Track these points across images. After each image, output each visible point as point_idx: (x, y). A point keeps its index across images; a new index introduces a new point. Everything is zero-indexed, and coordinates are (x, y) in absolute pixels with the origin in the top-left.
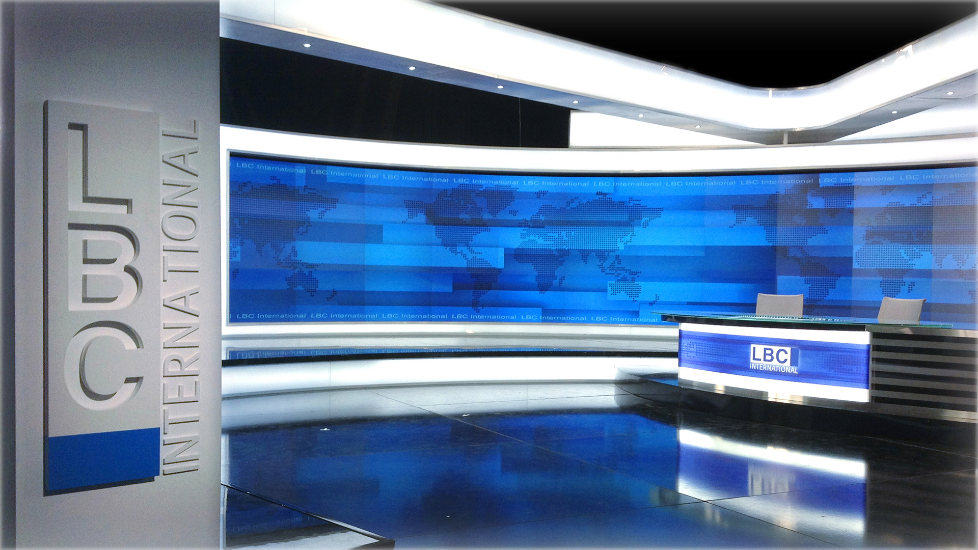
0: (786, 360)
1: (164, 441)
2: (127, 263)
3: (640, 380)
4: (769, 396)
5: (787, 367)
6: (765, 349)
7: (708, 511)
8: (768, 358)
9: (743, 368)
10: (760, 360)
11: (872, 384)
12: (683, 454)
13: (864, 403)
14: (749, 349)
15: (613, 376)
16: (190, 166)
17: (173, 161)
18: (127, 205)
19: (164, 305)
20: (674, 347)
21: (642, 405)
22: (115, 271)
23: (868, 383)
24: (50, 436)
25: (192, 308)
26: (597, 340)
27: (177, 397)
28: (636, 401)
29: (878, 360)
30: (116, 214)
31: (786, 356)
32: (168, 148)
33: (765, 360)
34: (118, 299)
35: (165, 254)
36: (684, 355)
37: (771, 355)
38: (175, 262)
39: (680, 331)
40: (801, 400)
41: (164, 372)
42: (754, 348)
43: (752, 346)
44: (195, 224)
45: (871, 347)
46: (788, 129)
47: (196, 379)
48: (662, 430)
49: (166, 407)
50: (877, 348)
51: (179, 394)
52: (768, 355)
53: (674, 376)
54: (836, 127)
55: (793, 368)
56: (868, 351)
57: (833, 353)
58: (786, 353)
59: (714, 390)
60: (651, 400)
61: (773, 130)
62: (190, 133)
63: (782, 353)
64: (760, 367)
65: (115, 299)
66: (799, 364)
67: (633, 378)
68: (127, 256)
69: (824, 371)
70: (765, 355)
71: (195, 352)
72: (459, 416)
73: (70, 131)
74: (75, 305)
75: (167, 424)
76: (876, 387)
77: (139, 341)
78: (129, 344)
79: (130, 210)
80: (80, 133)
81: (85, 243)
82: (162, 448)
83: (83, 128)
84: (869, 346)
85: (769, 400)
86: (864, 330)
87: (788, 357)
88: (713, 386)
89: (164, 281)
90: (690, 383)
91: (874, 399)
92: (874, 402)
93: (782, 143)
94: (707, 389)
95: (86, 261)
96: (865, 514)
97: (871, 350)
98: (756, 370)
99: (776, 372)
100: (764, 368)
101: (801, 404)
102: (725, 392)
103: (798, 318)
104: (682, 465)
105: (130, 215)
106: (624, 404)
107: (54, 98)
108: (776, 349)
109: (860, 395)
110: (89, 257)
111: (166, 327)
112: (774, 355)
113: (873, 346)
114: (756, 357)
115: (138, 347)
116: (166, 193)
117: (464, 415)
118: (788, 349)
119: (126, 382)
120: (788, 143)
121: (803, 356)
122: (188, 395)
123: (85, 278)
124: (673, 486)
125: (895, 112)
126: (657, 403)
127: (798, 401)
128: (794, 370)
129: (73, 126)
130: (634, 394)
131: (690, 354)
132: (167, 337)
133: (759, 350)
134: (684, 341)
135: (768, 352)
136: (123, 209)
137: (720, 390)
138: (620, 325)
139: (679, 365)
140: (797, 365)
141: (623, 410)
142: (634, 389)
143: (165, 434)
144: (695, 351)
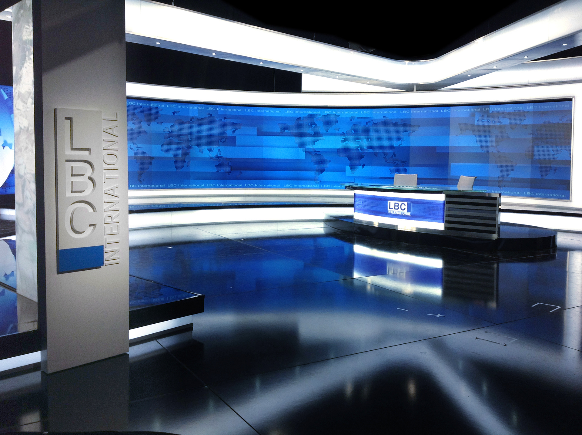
0: (405, 209)
1: (105, 251)
2: (89, 176)
3: (335, 219)
4: (399, 227)
5: (406, 213)
6: (395, 203)
7: (369, 287)
8: (396, 208)
9: (383, 212)
10: (392, 209)
11: (446, 221)
12: (356, 257)
13: (442, 230)
14: (387, 203)
15: (323, 217)
16: (114, 133)
17: (108, 131)
18: (89, 150)
19: (105, 193)
20: (351, 201)
21: (335, 233)
22: (84, 179)
23: (444, 220)
24: (59, 249)
25: (116, 194)
26: (316, 198)
27: (110, 232)
28: (332, 230)
29: (449, 209)
30: (84, 155)
31: (405, 207)
32: (105, 126)
33: (395, 209)
34: (85, 192)
35: (104, 171)
36: (356, 206)
37: (398, 206)
38: (109, 174)
39: (355, 194)
40: (415, 229)
41: (105, 221)
42: (390, 203)
43: (389, 202)
44: (117, 157)
45: (445, 202)
46: (416, 83)
47: (118, 224)
48: (346, 245)
49: (105, 237)
50: (448, 202)
51: (111, 231)
52: (396, 206)
53: (351, 217)
54: (441, 83)
55: (408, 213)
56: (444, 204)
57: (427, 205)
58: (405, 205)
59: (373, 225)
60: (340, 230)
61: (408, 84)
62: (114, 118)
63: (403, 205)
64: (393, 212)
65: (84, 191)
66: (411, 211)
67: (332, 219)
68: (89, 172)
69: (423, 214)
70: (395, 206)
71: (118, 212)
72: (240, 240)
73: (66, 120)
74: (69, 194)
75: (106, 244)
76: (447, 222)
77: (94, 208)
78: (90, 210)
79: (90, 153)
80: (69, 121)
81: (72, 167)
82: (105, 254)
83: (70, 119)
84: (444, 201)
85: (399, 229)
86: (442, 194)
87: (406, 207)
88: (372, 223)
89: (104, 183)
90: (361, 221)
91: (446, 227)
92: (447, 230)
93: (413, 91)
94: (370, 224)
95: (72, 175)
96: (442, 285)
97: (445, 204)
98: (391, 214)
99: (400, 215)
100: (395, 213)
101: (415, 231)
102: (379, 226)
103: (414, 187)
104: (356, 264)
105: (90, 155)
106: (327, 232)
107: (58, 107)
108: (400, 203)
109: (440, 226)
110: (74, 174)
111: (105, 202)
112: (399, 206)
113: (446, 201)
114: (391, 207)
115: (94, 211)
116: (105, 145)
117: (243, 239)
118: (406, 203)
119: (89, 226)
120: (416, 91)
121: (413, 207)
122: (115, 231)
123: (72, 182)
124: (351, 274)
125: (469, 76)
126: (343, 232)
127: (414, 230)
128: (408, 214)
129: (66, 118)
130: (332, 227)
131: (359, 206)
132: (106, 206)
133: (392, 203)
134: (356, 199)
135: (397, 205)
136: (87, 153)
137: (376, 225)
138: (328, 189)
139: (354, 212)
140: (410, 211)
141: (327, 235)
142: (332, 224)
143: (105, 248)
144: (362, 204)
